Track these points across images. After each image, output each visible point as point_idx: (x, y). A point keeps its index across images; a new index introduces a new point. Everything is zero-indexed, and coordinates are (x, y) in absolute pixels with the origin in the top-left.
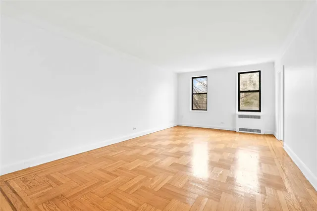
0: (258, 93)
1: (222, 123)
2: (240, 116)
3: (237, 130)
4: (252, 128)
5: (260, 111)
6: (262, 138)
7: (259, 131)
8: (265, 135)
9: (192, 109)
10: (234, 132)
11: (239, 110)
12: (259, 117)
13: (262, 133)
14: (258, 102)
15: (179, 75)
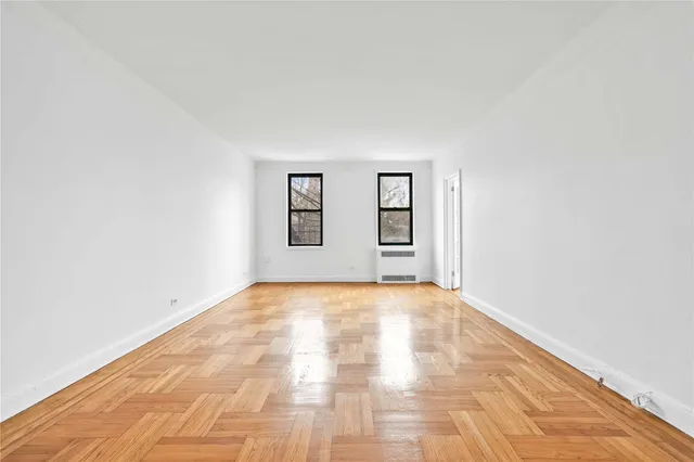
0: (409, 212)
1: (352, 268)
2: (384, 254)
3: (379, 281)
4: (402, 274)
5: (411, 243)
6: (419, 289)
7: (413, 278)
8: (422, 284)
9: (290, 244)
10: (374, 284)
11: (380, 244)
12: (411, 254)
13: (418, 280)
14: (408, 228)
15: (259, 165)
